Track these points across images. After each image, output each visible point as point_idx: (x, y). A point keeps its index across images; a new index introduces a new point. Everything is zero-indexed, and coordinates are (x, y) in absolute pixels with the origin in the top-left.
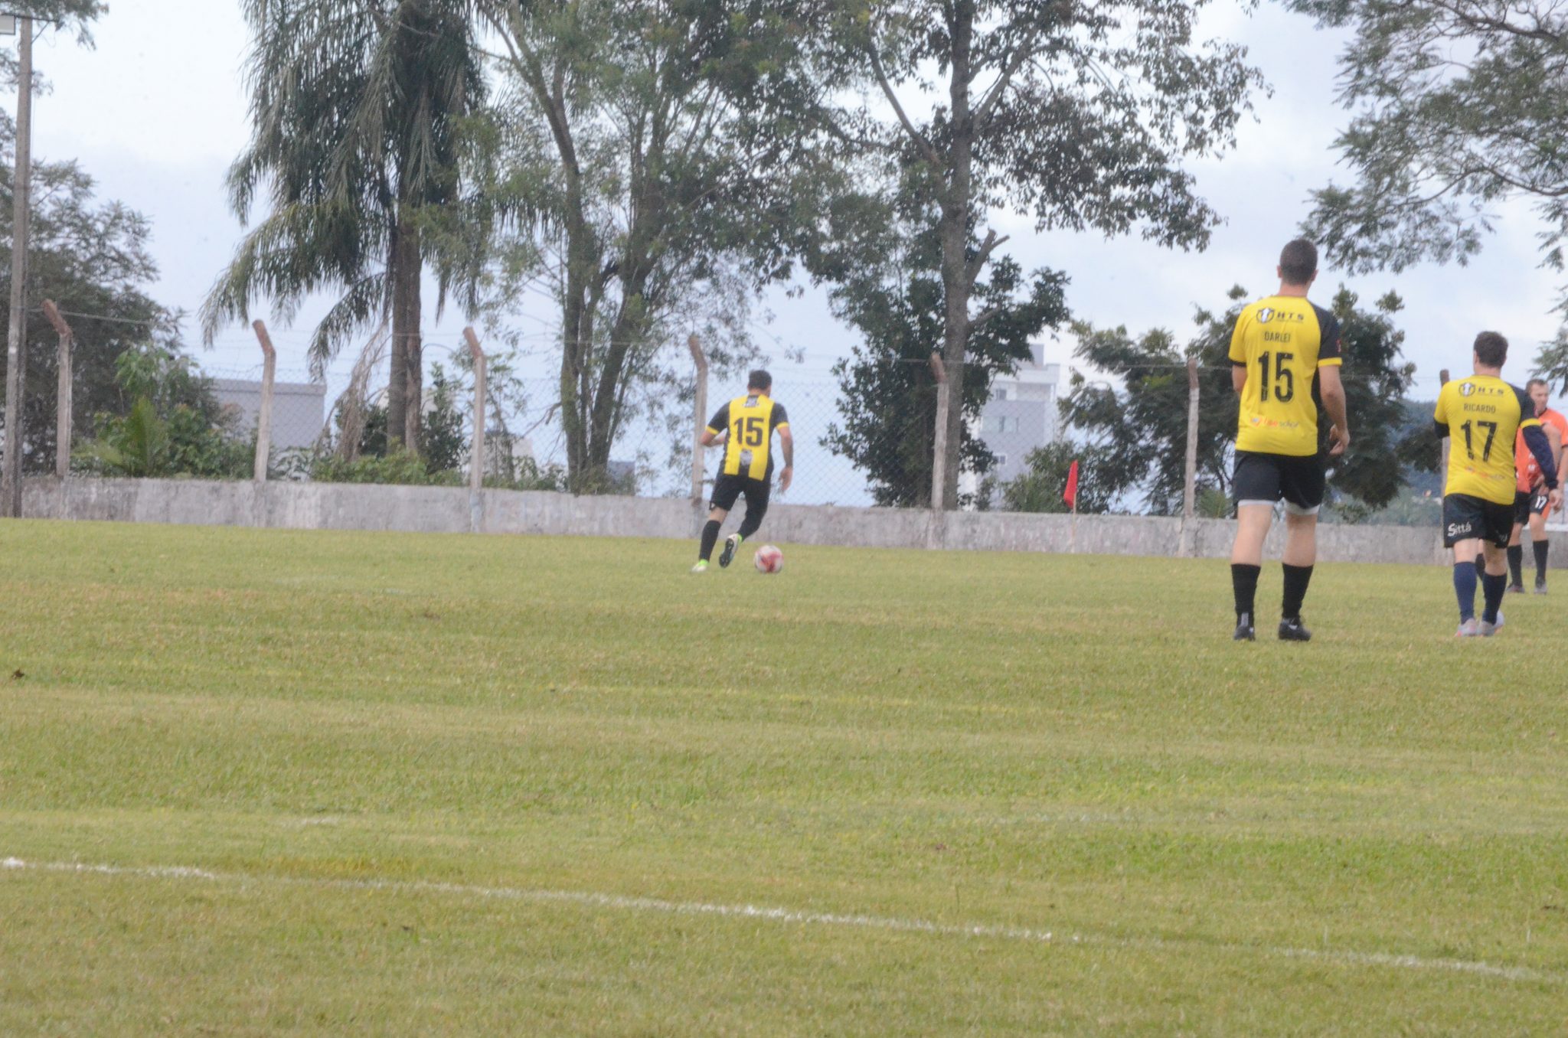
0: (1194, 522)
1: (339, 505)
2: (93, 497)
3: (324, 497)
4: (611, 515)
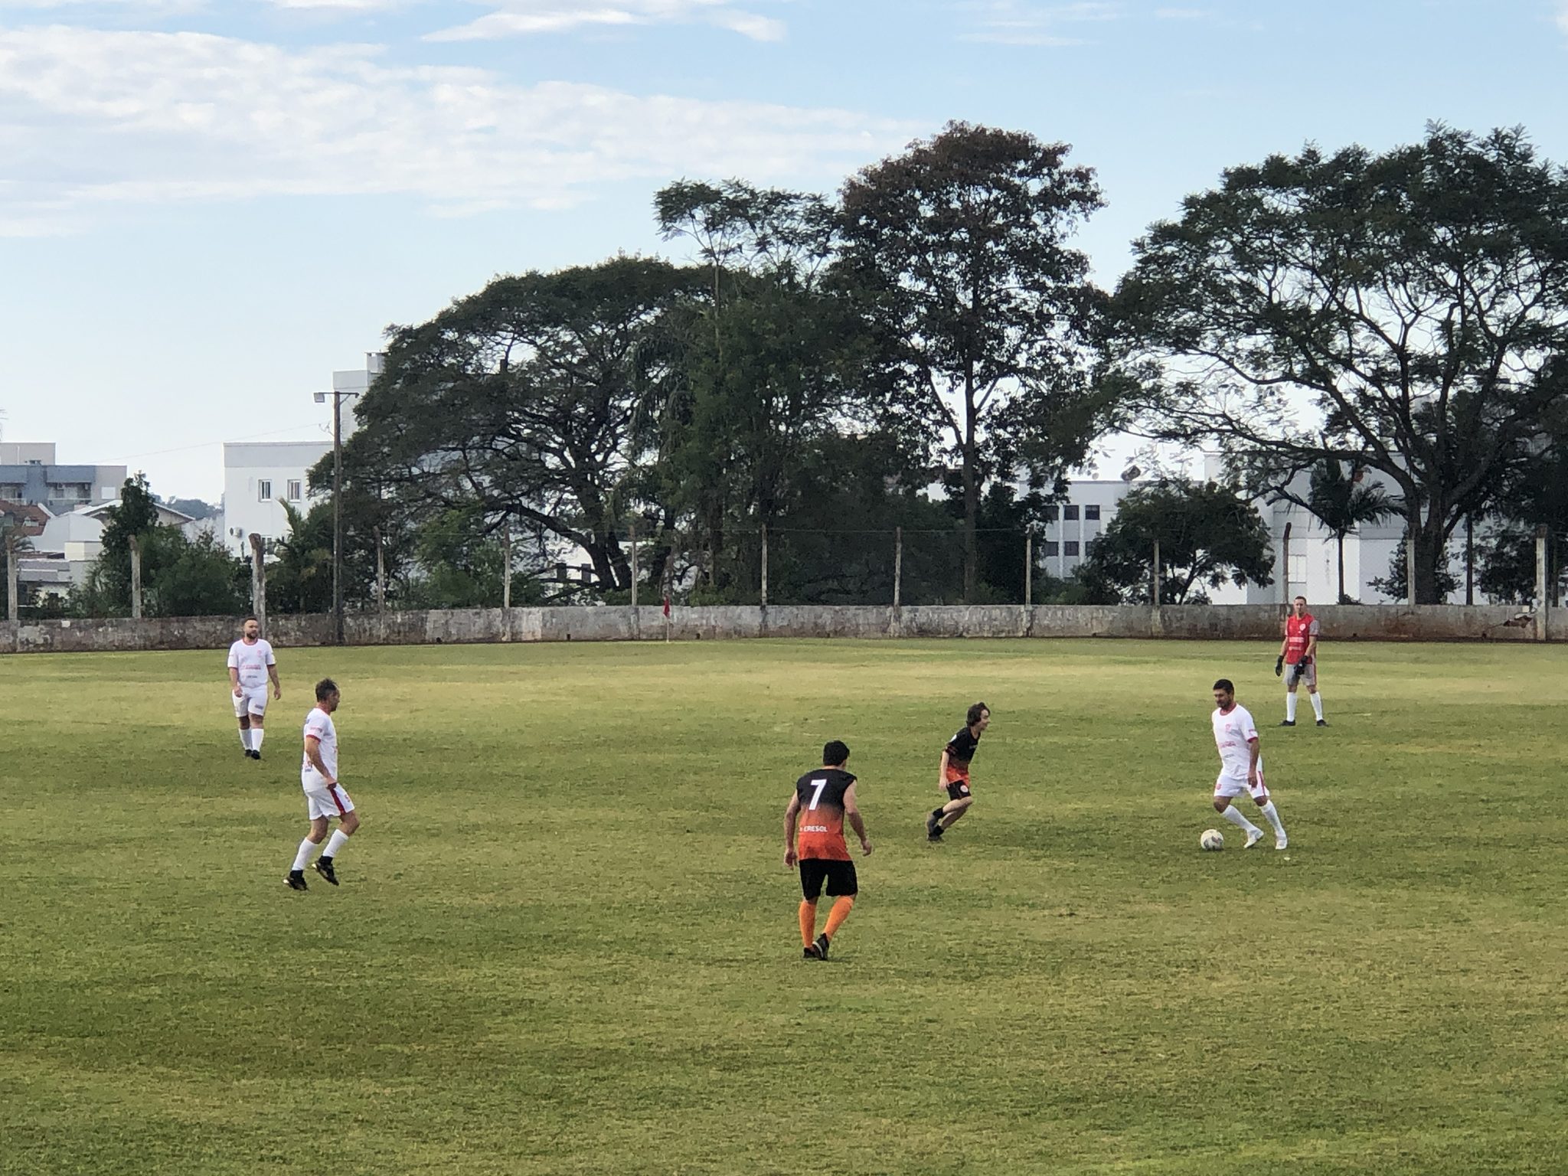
0: (1030, 607)
1: (552, 616)
2: (399, 620)
3: (543, 614)
4: (713, 616)
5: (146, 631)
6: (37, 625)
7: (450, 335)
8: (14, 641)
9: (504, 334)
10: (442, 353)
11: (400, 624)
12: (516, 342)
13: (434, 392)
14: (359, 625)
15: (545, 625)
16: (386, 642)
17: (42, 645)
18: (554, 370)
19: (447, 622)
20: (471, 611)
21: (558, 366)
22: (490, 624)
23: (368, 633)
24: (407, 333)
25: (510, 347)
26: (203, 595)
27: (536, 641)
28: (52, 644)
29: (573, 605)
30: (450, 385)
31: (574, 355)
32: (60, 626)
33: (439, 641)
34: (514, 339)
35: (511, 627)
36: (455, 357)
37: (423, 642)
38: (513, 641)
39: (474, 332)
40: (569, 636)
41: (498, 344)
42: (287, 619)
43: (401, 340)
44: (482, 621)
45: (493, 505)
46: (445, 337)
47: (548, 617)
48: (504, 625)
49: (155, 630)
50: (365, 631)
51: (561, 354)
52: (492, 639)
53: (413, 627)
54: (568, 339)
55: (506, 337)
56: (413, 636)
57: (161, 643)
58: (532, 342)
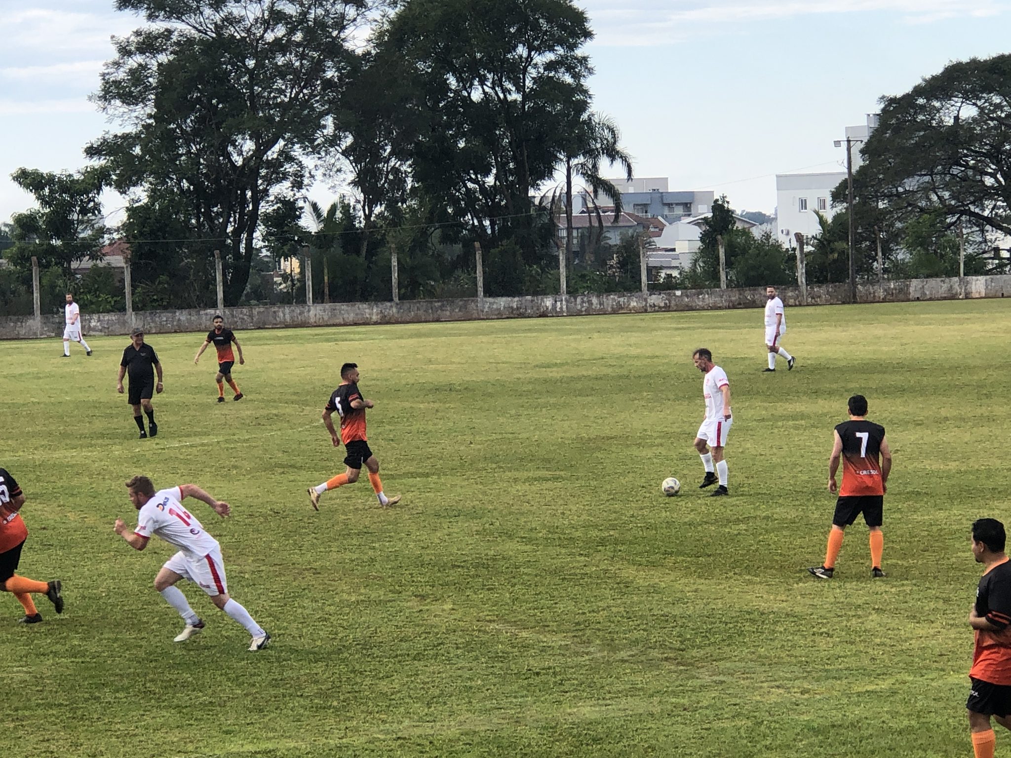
5: (730, 297)
6: (660, 294)
7: (921, 101)
8: (646, 306)
9: (956, 99)
10: (915, 113)
11: (893, 289)
12: (964, 104)
13: (912, 138)
14: (867, 290)
15: (987, 287)
16: (884, 301)
17: (664, 307)
18: (989, 122)
19: (923, 287)
20: (939, 279)
21: (992, 119)
22: (951, 286)
23: (872, 295)
24: (892, 101)
25: (960, 107)
26: (766, 272)
27: (981, 298)
28: (669, 306)
29: (1005, 274)
30: (922, 133)
31: (1002, 112)
32: (675, 294)
33: (918, 299)
34: (962, 102)
35: (965, 289)
36: (925, 115)
37: (909, 300)
38: (967, 298)
39: (937, 99)
40: (1003, 294)
41: (952, 106)
42: (820, 287)
43: (889, 105)
44: (946, 285)
45: (951, 211)
46: (918, 102)
47: (989, 282)
48: (961, 288)
49: (735, 296)
50: (870, 294)
51: (994, 111)
52: (953, 297)
53: (901, 290)
54: (998, 101)
55: (957, 101)
56: (901, 296)
57: (740, 304)
58: (974, 104)
